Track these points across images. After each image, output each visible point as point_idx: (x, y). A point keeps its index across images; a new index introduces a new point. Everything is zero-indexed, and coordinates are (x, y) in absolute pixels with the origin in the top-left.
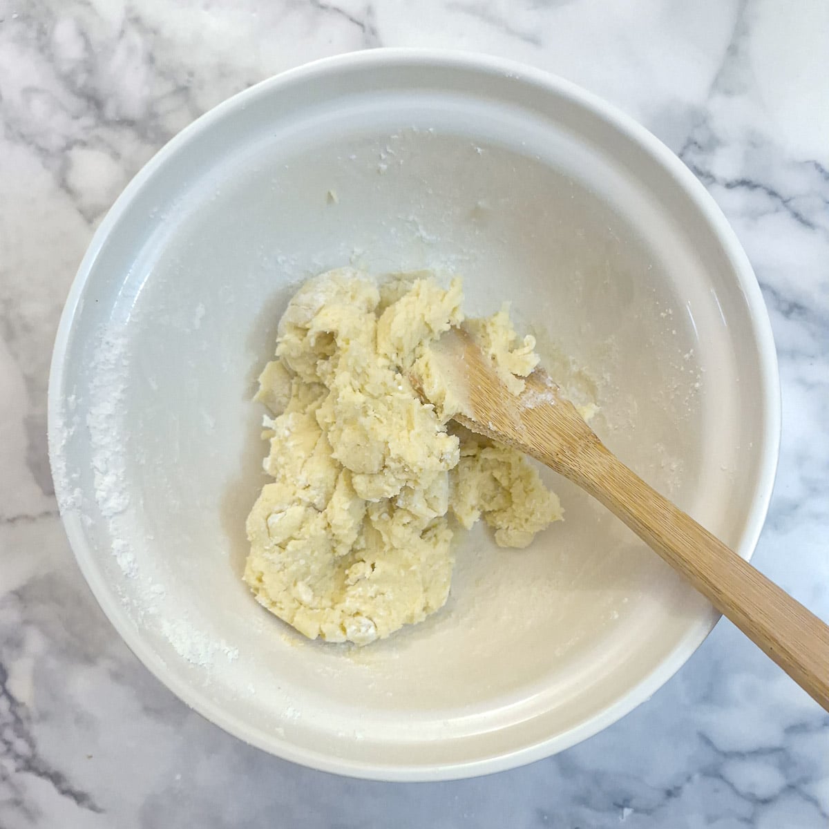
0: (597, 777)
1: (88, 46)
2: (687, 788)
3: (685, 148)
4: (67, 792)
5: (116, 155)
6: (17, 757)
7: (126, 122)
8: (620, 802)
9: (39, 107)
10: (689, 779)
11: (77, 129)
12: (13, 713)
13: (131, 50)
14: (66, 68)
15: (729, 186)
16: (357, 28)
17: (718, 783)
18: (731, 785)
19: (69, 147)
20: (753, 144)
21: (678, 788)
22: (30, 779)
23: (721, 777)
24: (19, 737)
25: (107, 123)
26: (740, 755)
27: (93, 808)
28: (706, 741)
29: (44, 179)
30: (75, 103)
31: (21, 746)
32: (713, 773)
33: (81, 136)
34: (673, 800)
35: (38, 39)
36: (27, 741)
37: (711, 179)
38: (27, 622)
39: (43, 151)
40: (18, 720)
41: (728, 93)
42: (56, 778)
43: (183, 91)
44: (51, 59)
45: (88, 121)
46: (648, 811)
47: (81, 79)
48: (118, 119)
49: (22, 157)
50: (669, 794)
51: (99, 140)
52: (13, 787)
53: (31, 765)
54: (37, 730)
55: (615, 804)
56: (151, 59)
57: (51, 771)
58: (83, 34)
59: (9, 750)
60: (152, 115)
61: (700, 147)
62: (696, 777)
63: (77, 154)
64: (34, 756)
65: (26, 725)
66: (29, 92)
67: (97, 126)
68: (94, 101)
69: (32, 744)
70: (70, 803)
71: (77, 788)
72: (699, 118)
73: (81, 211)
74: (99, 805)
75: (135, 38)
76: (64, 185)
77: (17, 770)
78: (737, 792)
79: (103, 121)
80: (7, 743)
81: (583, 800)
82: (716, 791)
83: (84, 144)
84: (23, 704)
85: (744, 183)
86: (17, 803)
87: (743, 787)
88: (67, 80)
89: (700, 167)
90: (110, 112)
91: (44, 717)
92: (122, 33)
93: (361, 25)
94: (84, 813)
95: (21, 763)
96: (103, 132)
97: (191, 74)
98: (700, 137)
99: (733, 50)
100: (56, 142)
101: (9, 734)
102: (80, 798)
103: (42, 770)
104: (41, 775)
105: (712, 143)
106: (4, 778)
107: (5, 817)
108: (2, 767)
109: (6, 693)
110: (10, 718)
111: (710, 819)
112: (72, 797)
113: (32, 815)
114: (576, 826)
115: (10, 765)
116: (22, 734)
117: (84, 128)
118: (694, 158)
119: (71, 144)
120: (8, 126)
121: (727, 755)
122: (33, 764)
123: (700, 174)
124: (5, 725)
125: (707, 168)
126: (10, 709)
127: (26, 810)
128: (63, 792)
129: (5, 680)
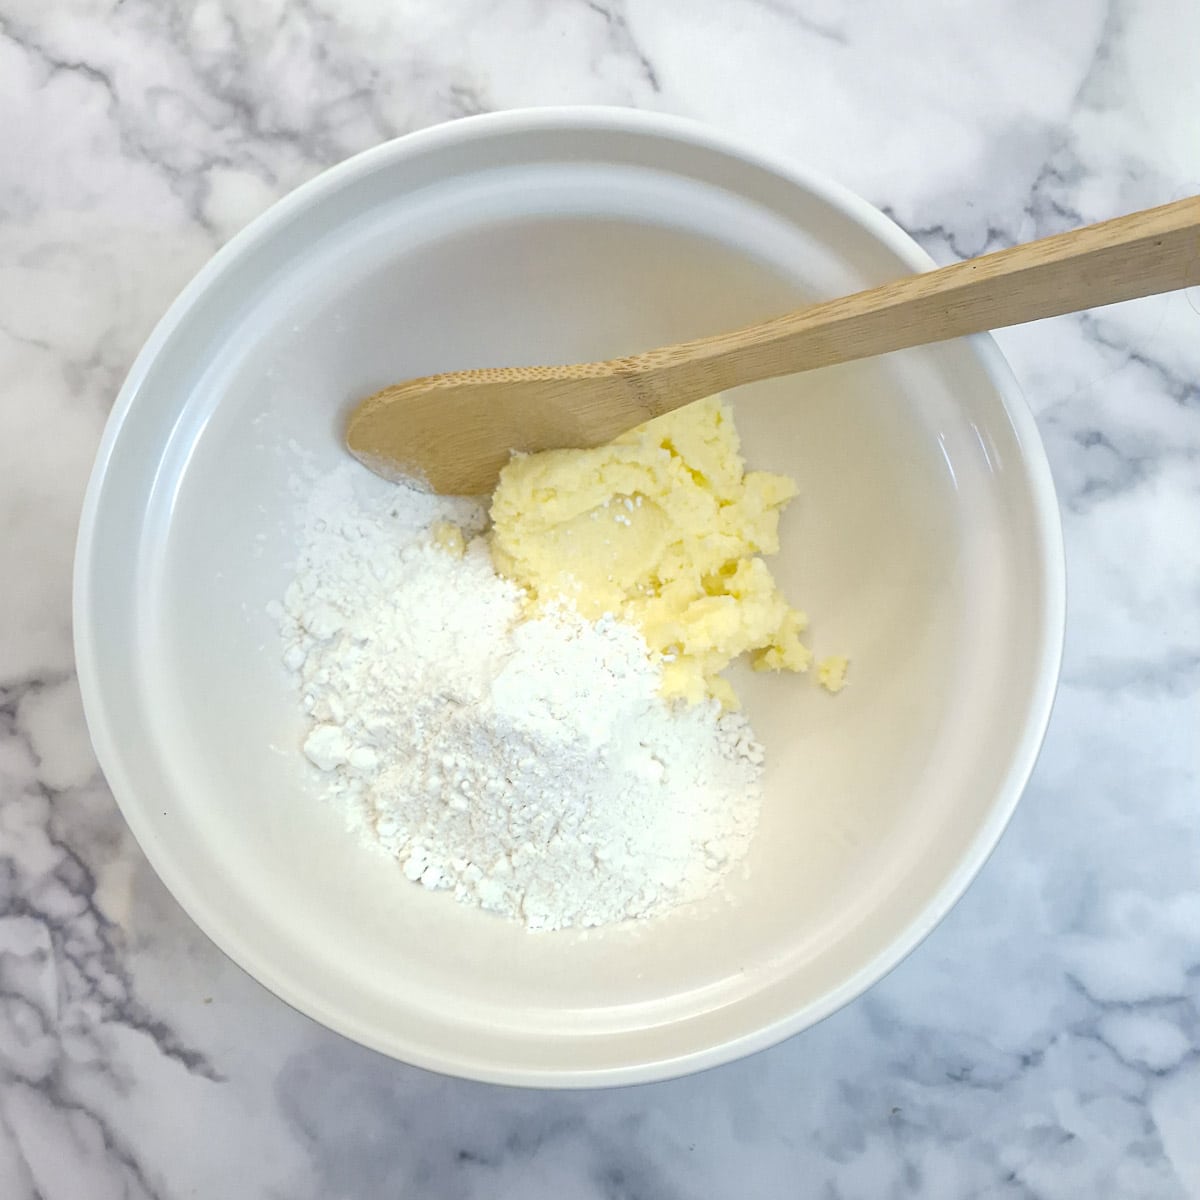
0: (924, 1036)
1: (237, 35)
2: (1051, 1053)
3: (1040, 178)
4: (174, 1052)
5: (271, 178)
6: (105, 1000)
7: (288, 136)
8: (958, 1073)
9: (168, 114)
10: (1054, 1040)
11: (218, 143)
12: (102, 938)
13: (295, 40)
14: (206, 62)
16: (600, 18)
17: (1093, 1046)
18: (1113, 1049)
19: (207, 166)
20: (1132, 175)
21: (1039, 1053)
22: (122, 1033)
23: (1099, 1038)
24: (107, 972)
25: (260, 136)
26: (1126, 1007)
27: (210, 1075)
28: (1078, 987)
29: (171, 208)
30: (216, 109)
31: (111, 985)
32: (1088, 1031)
33: (224, 152)
34: (1030, 1070)
35: (171, 24)
36: (119, 977)
37: (1076, 220)
39: (172, 172)
40: (108, 949)
41: (1099, 107)
42: (159, 1031)
43: (364, 94)
44: (187, 51)
45: (234, 132)
46: (997, 1086)
47: (227, 78)
48: (275, 131)
49: (143, 178)
50: (1026, 1061)
51: (250, 157)
52: (96, 1043)
53: (124, 1012)
54: (135, 963)
55: (949, 1075)
56: (322, 53)
57: (153, 1021)
58: (231, 19)
59: (93, 991)
60: (321, 126)
61: (1061, 178)
62: (1064, 1038)
63: (219, 177)
64: (129, 999)
65: (119, 955)
66: (155, 93)
67: (246, 139)
68: (243, 107)
69: (126, 982)
70: (177, 1067)
71: (188, 1045)
72: (1058, 140)
74: (219, 1071)
75: (302, 26)
76: (199, 217)
77: (104, 1020)
78: (1120, 1060)
79: (253, 132)
80: (91, 980)
81: (904, 1069)
82: (1092, 1057)
83: (227, 163)
84: (116, 926)
86: (102, 1067)
87: (1128, 1049)
88: (208, 78)
89: (1060, 202)
90: (264, 121)
91: (145, 943)
92: (283, 20)
93: (605, 12)
94: (198, 1081)
95: (109, 1009)
96: (257, 148)
97: (375, 74)
98: (1060, 163)
99: (1103, 52)
100: (189, 159)
101: (94, 968)
102: (191, 1060)
103: (139, 1019)
104: (137, 1026)
105: (1076, 174)
106: (84, 1031)
107: (84, 1087)
108: (82, 1014)
109: (92, 909)
110: (97, 945)
111: (1085, 1098)
112: (180, 1059)
113: (122, 1084)
114: (895, 1106)
115: (94, 1012)
116: (113, 968)
117: (228, 142)
118: (1053, 192)
119: (209, 162)
120: (125, 137)
121: (1107, 1006)
122: (127, 1012)
123: (1060, 212)
124: (89, 955)
125: (1069, 205)
126: (97, 932)
127: (113, 1076)
128: (168, 1052)
129: (92, 891)
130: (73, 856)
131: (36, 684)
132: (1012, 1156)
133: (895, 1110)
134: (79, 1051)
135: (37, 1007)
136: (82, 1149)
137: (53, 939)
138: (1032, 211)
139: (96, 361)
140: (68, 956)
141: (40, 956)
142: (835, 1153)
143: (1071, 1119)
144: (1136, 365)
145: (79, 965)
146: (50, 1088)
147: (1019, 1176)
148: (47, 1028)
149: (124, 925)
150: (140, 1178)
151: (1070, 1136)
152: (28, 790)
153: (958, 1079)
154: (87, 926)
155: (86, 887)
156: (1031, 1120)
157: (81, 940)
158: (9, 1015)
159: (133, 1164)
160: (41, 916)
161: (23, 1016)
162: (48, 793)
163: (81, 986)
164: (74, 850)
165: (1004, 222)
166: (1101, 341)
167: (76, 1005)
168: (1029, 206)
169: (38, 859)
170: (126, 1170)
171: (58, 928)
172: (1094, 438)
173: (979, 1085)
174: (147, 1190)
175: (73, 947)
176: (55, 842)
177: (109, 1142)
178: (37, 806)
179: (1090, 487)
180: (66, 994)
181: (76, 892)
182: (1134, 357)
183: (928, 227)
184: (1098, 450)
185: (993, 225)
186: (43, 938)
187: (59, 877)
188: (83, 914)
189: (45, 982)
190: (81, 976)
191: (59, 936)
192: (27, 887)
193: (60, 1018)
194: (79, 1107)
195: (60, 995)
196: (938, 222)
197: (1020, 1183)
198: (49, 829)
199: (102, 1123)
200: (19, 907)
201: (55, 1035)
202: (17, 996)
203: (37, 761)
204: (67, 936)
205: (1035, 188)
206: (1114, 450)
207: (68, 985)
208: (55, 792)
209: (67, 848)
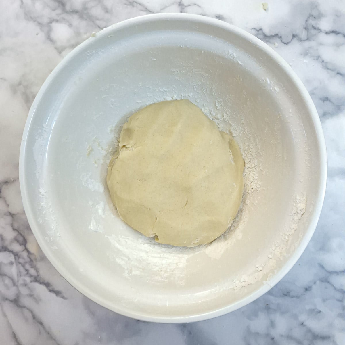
2: (314, 287)
3: (308, 18)
4: (52, 291)
5: (70, 25)
6: (31, 276)
7: (75, 12)
8: (286, 293)
9: (38, 6)
10: (315, 283)
11: (54, 15)
12: (30, 258)
15: (327, 33)
17: (327, 285)
18: (333, 286)
19: (51, 22)
20: (337, 16)
21: (311, 287)
22: (36, 285)
23: (329, 282)
24: (31, 268)
25: (67, 12)
26: (337, 273)
27: (63, 297)
28: (322, 266)
29: (42, 36)
30: (53, 4)
31: (33, 272)
32: (325, 280)
33: (56, 18)
34: (308, 292)
36: (35, 269)
37: (319, 31)
39: (40, 24)
40: (31, 261)
42: (47, 285)
45: (59, 11)
46: (298, 297)
48: (71, 10)
49: (32, 27)
50: (306, 289)
51: (64, 19)
52: (29, 289)
53: (36, 279)
54: (39, 265)
55: (283, 294)
57: (45, 282)
59: (28, 273)
60: (85, 9)
61: (314, 17)
62: (318, 282)
63: (54, 25)
64: (38, 275)
65: (35, 263)
67: (63, 14)
68: (61, 3)
69: (37, 271)
70: (53, 295)
71: (56, 289)
72: (314, 5)
73: (56, 48)
74: (66, 296)
76: (49, 38)
77: (31, 282)
78: (335, 288)
79: (65, 11)
80: (27, 270)
82: (326, 288)
83: (57, 21)
84: (33, 254)
85: (333, 32)
86: (31, 295)
87: (338, 286)
89: (314, 25)
90: (68, 8)
91: (42, 259)
94: (60, 299)
95: (33, 278)
96: (65, 16)
98: (314, 13)
100: (45, 20)
101: (28, 266)
102: (57, 293)
103: (41, 282)
104: (41, 283)
105: (320, 16)
106: (25, 285)
107: (26, 301)
108: (25, 280)
109: (26, 249)
110: (28, 260)
111: (324, 300)
112: (54, 293)
113: (37, 300)
114: (267, 304)
115: (28, 279)
116: (33, 266)
117: (57, 14)
118: (312, 22)
119: (52, 21)
120: (26, 14)
121: (331, 273)
122: (38, 279)
123: (315, 28)
124: (26, 262)
125: (318, 26)
126: (28, 256)
127: (34, 298)
128: (50, 291)
129: (26, 244)
130: (20, 234)
131: (6, 182)
132: (303, 317)
133: (267, 305)
134: (24, 291)
135: (11, 279)
136: (26, 319)
137: (15, 258)
138: (306, 28)
139: (20, 84)
140: (20, 263)
141: (11, 263)
142: (249, 318)
143: (320, 307)
144: (339, 75)
145: (23, 266)
146: (16, 302)
147: (305, 324)
148: (14, 284)
149: (36, 254)
150: (44, 327)
151: (320, 312)
152: (5, 214)
153: (286, 295)
154: (25, 254)
155: (24, 243)
156: (308, 307)
157: (23, 258)
158: (3, 281)
159: (41, 323)
160: (11, 252)
161: (7, 281)
162: (11, 215)
163: (24, 272)
164: (20, 232)
165: (297, 32)
166: (328, 69)
167: (22, 278)
168: (305, 27)
169: (9, 235)
170: (39, 325)
171: (16, 255)
172: (326, 99)
173: (292, 297)
174: (46, 331)
175: (21, 260)
176: (14, 229)
177: (34, 317)
178: (9, 219)
179: (325, 114)
180: (19, 274)
181: (21, 244)
182: (338, 73)
183: (273, 35)
184: (327, 103)
185: (294, 33)
186: (12, 258)
187: (16, 240)
188: (23, 251)
189: (13, 271)
190: (24, 269)
191: (17, 257)
192: (7, 243)
193: (18, 281)
194: (25, 307)
195: (18, 275)
196: (277, 33)
197: (305, 326)
198: (12, 226)
199: (32, 312)
200: (5, 249)
201: (17, 286)
202: (5, 275)
203: (8, 205)
204: (19, 257)
205: (307, 21)
206: (332, 102)
207: (20, 272)
208: (14, 215)
209: (18, 231)
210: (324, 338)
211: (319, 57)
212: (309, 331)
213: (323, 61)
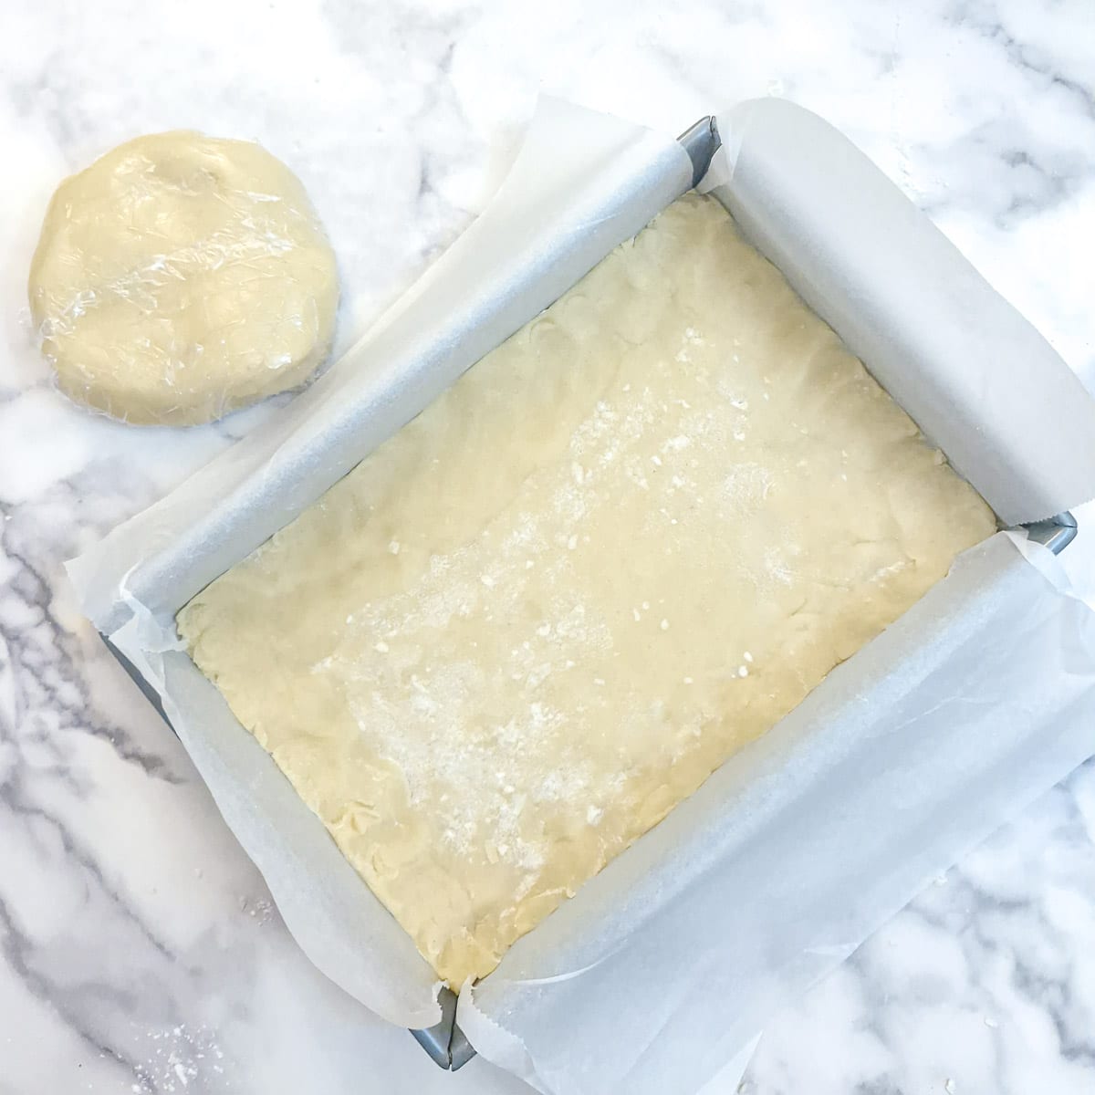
4: (132, 756)
6: (63, 707)
12: (59, 647)
22: (81, 738)
24: (65, 680)
27: (169, 777)
31: (69, 693)
36: (77, 685)
38: (81, 522)
40: (65, 658)
42: (118, 737)
52: (54, 748)
53: (82, 719)
54: (91, 671)
57: (111, 727)
59: (51, 698)
64: (87, 706)
65: (76, 663)
69: (84, 689)
70: (136, 770)
71: (146, 749)
74: (177, 773)
77: (62, 727)
80: (47, 688)
84: (73, 635)
86: (61, 772)
94: (156, 783)
95: (68, 716)
101: (52, 677)
102: (150, 763)
103: (97, 726)
104: (95, 732)
106: (43, 737)
107: (44, 792)
108: (40, 722)
109: (48, 617)
110: (54, 654)
112: (139, 763)
113: (81, 788)
115: (52, 719)
116: (70, 676)
122: (86, 718)
124: (46, 664)
126: (54, 643)
127: (72, 782)
128: (127, 756)
129: (48, 602)
130: (28, 568)
134: (38, 758)
136: (41, 852)
137: (10, 649)
139: (42, 83)
140: (26, 665)
144: (1058, 88)
145: (37, 674)
146: (9, 793)
148: (5, 735)
149: (80, 634)
150: (101, 878)
154: (44, 636)
155: (43, 598)
157: (39, 649)
159: (93, 866)
162: (3, 507)
163: (39, 694)
164: (29, 562)
166: (1026, 64)
167: (32, 714)
170: (86, 871)
171: (14, 638)
172: (1020, 158)
174: (107, 891)
175: (30, 657)
176: (10, 555)
177: (69, 846)
179: (1016, 205)
180: (24, 703)
181: (31, 603)
182: (1056, 80)
184: (1025, 167)
187: (15, 588)
188: (38, 625)
190: (39, 685)
191: (15, 646)
193: (18, 726)
194: (38, 811)
195: (17, 704)
198: (4, 542)
199: (62, 827)
201: (15, 743)
204: (23, 646)
206: (1039, 169)
207: (25, 694)
208: (10, 505)
209: (23, 561)
210: (1012, 905)
211: (999, 27)
212: (965, 884)
213: (1011, 41)
